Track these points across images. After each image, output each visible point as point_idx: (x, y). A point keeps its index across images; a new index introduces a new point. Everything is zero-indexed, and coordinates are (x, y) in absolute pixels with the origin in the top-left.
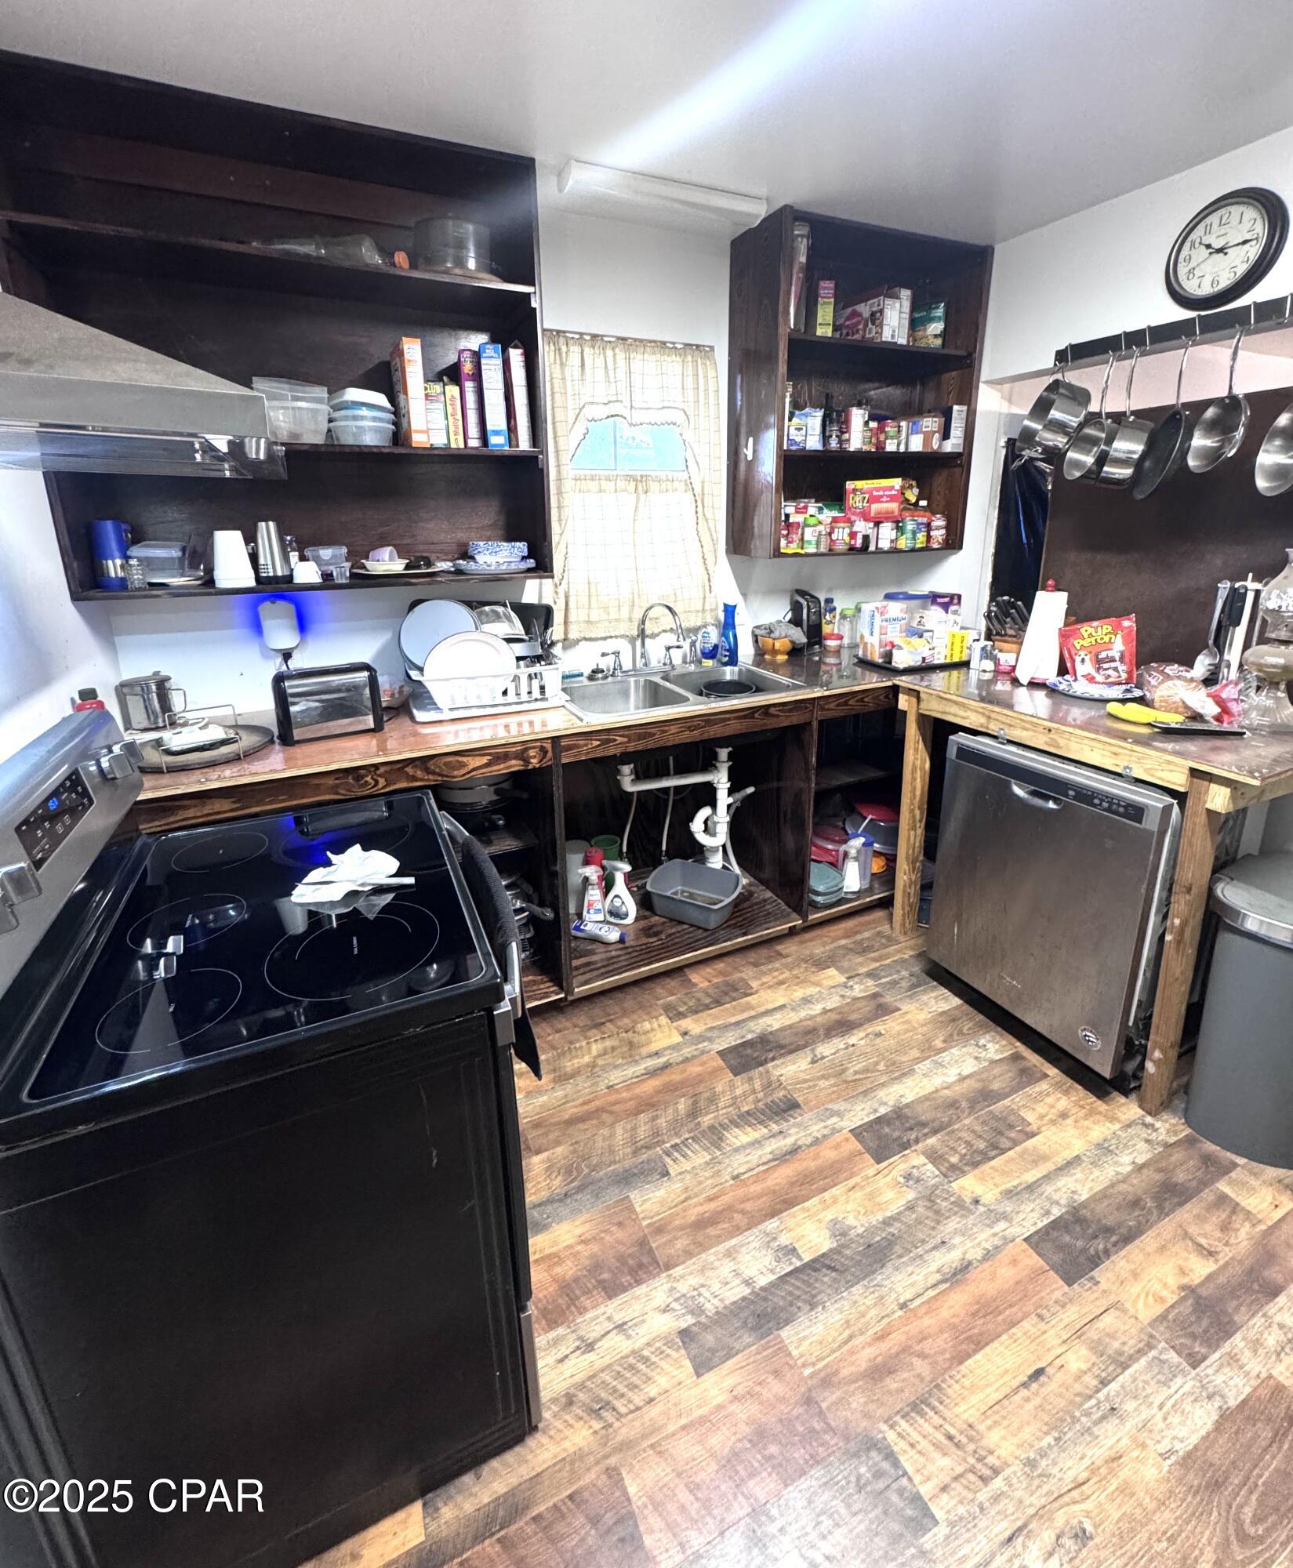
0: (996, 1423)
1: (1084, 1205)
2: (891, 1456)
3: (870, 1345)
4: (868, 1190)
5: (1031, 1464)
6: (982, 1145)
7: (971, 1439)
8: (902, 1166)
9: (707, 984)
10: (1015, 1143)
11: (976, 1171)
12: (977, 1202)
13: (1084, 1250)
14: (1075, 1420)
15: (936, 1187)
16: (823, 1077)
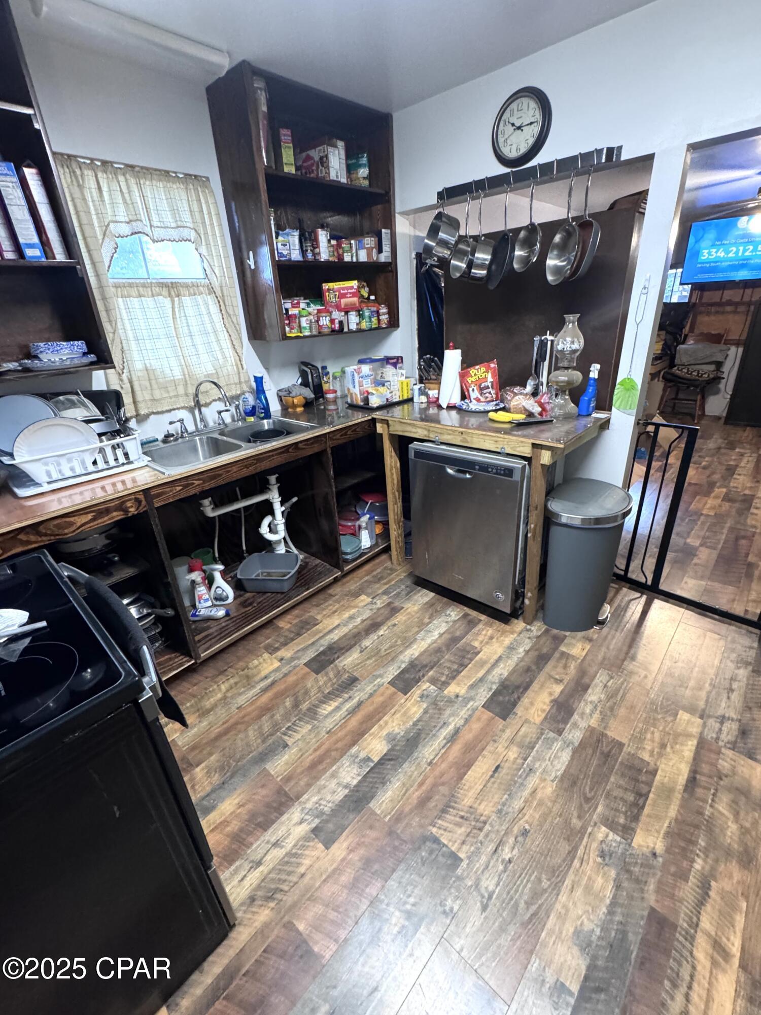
0: (482, 800)
1: (506, 679)
2: (436, 840)
3: (417, 790)
4: (403, 711)
5: (500, 811)
6: (455, 667)
7: (471, 814)
8: (419, 692)
9: (289, 625)
10: (471, 660)
11: (455, 681)
12: (457, 696)
13: (509, 700)
14: (515, 782)
15: (436, 696)
16: (368, 658)
